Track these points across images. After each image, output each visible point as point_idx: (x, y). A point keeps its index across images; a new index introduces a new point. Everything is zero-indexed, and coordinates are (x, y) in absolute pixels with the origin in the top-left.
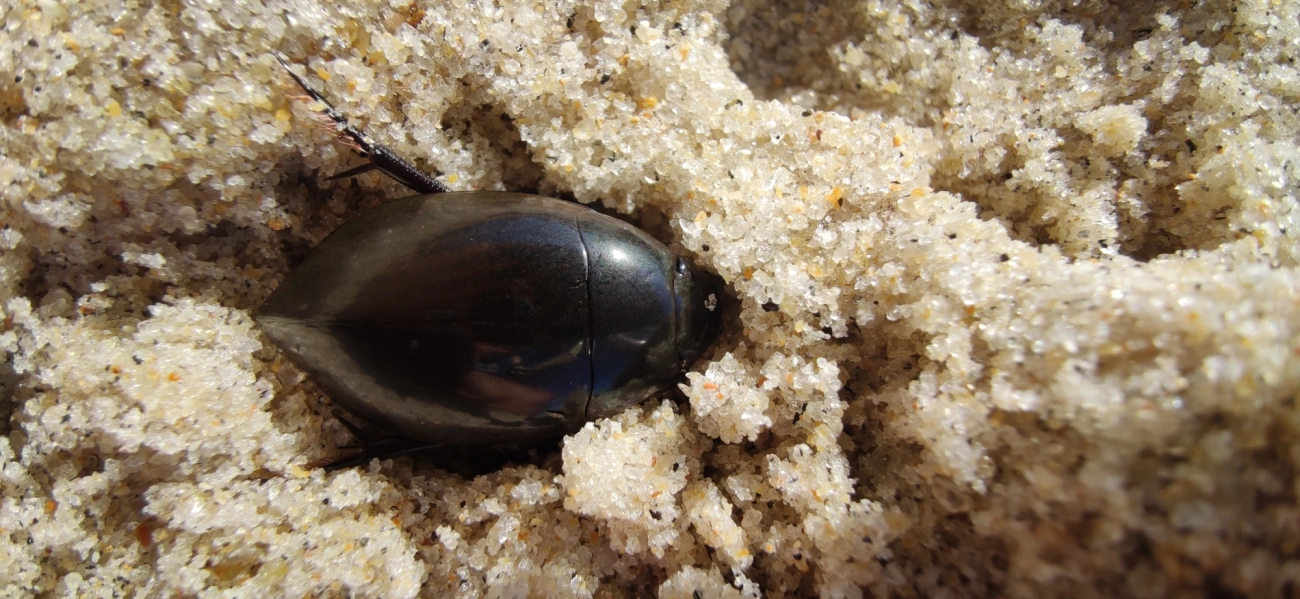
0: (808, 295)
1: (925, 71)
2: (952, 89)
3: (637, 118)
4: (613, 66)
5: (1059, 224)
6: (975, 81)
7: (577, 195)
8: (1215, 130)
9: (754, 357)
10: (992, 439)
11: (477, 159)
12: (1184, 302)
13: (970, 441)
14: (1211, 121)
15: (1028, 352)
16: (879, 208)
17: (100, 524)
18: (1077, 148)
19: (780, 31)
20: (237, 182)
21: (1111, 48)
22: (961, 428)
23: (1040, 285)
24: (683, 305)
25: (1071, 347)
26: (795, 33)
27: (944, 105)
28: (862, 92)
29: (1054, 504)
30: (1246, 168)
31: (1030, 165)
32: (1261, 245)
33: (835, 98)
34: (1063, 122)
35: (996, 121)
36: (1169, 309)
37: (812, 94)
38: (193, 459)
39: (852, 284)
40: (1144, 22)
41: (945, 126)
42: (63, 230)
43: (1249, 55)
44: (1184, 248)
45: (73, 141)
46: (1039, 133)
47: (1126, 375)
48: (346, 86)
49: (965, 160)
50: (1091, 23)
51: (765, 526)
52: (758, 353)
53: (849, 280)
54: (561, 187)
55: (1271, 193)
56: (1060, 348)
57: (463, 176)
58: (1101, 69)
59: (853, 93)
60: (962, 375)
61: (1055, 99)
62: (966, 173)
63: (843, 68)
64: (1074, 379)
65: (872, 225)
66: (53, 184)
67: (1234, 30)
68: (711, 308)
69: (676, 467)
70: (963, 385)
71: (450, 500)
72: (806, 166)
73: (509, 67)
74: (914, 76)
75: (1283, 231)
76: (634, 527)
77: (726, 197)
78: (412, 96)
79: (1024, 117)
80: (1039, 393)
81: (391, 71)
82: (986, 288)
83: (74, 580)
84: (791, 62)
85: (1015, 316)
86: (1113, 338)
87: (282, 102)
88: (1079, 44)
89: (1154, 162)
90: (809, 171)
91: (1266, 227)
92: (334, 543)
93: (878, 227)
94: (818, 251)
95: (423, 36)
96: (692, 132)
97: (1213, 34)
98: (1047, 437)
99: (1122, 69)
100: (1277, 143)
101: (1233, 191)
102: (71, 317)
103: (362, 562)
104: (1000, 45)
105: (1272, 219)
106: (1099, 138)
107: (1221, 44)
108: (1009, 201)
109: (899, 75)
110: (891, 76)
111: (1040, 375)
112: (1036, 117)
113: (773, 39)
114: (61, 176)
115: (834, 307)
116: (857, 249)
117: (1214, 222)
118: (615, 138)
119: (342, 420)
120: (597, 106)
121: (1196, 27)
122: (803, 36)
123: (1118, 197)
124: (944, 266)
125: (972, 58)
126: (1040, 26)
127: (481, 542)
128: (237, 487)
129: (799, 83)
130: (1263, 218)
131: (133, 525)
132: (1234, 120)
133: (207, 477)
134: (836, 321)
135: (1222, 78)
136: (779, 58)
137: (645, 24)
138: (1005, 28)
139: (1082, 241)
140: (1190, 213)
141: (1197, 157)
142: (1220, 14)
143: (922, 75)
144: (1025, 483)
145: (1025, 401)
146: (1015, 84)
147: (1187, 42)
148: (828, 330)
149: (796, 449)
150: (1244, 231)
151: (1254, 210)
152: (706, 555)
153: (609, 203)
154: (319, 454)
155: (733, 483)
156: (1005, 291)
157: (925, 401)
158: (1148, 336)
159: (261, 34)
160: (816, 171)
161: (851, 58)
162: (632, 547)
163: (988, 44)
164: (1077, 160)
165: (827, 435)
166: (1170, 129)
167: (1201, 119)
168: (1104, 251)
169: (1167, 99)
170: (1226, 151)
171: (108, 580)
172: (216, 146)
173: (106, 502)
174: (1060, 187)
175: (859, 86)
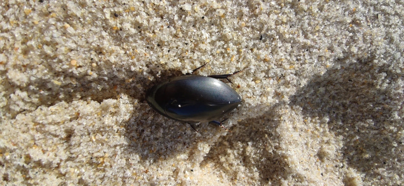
1: (234, 168)
74: (232, 168)
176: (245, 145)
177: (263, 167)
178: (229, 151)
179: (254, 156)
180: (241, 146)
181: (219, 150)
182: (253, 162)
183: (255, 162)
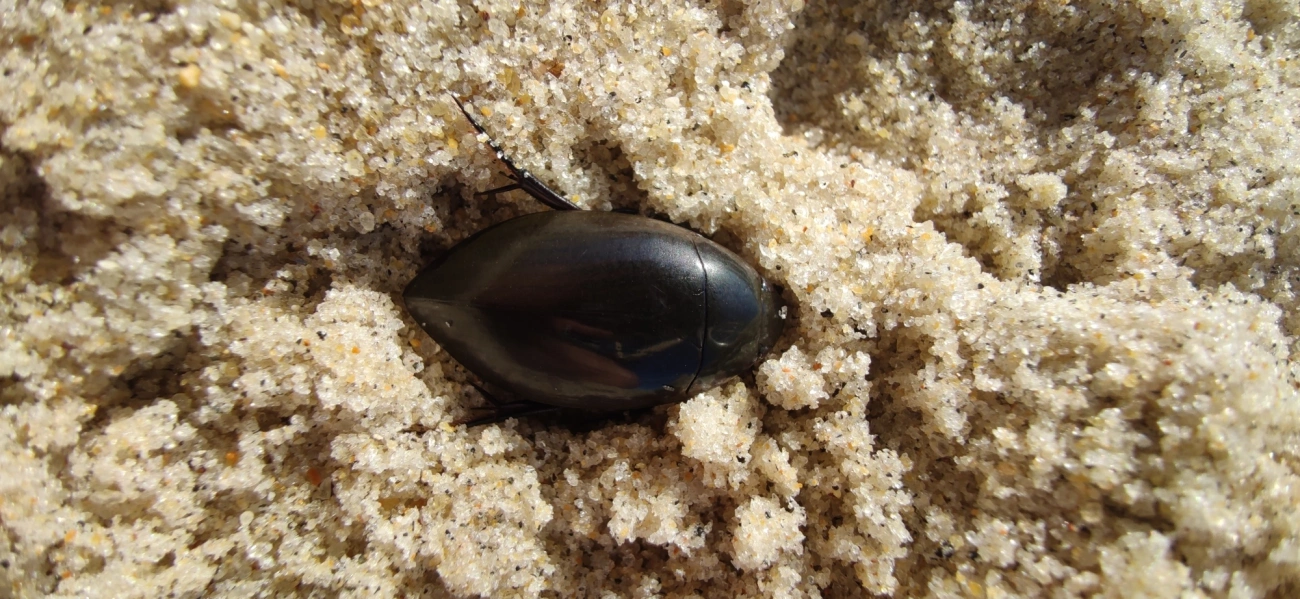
0: (856, 308)
1: (909, 124)
2: (930, 142)
3: (721, 160)
4: (705, 119)
5: (1003, 255)
6: (946, 138)
7: (672, 218)
8: (1112, 198)
9: (810, 350)
10: (971, 408)
11: (593, 184)
12: (1094, 326)
13: (958, 411)
14: (1111, 192)
15: (997, 352)
16: (899, 245)
17: (279, 469)
18: (1018, 201)
19: (797, 75)
20: (410, 194)
21: (1043, 125)
22: (954, 402)
23: (1002, 307)
24: (767, 310)
25: (1026, 352)
26: (809, 79)
27: (923, 154)
28: (859, 134)
29: (1010, 450)
30: (1133, 229)
31: (987, 211)
32: (1139, 285)
33: (838, 136)
34: (1009, 180)
35: (962, 172)
36: (1085, 330)
37: (821, 132)
38: (371, 416)
39: (883, 300)
40: (1069, 109)
41: (925, 171)
42: (264, 228)
43: (1144, 141)
44: (1083, 280)
45: (286, 156)
46: (992, 187)
47: (1055, 371)
48: (504, 123)
49: (940, 201)
50: (1030, 103)
51: (809, 468)
52: (811, 345)
53: (880, 298)
54: (658, 209)
55: (1147, 247)
56: (1018, 351)
57: (584, 196)
58: (1035, 141)
59: (852, 133)
60: (953, 366)
61: (1004, 161)
62: (939, 210)
63: (845, 112)
64: (1028, 372)
65: (894, 258)
66: (262, 189)
67: (1136, 123)
68: (784, 316)
69: (750, 425)
70: (954, 373)
71: (575, 449)
72: (844, 208)
73: (630, 115)
74: (900, 126)
75: (1155, 274)
76: (721, 467)
77: (791, 230)
78: (552, 132)
79: (982, 172)
80: (1003, 380)
81: (537, 111)
82: (971, 308)
83: (247, 518)
84: (802, 102)
85: (988, 328)
86: (1050, 347)
87: (453, 133)
88: (1022, 120)
89: (1067, 217)
90: (847, 211)
91: (1143, 271)
92: (485, 481)
93: (900, 259)
94: (858, 275)
95: (562, 84)
96: (760, 174)
97: (1119, 125)
98: (1004, 408)
99: (1052, 145)
100: (1157, 211)
101: (1122, 244)
102: (252, 297)
103: (513, 495)
104: (964, 110)
105: (1148, 267)
106: (1034, 197)
107: (1124, 133)
108: (969, 234)
109: (889, 124)
110: (883, 124)
111: (1004, 369)
112: (990, 173)
113: (791, 82)
114: (268, 184)
115: (869, 316)
116: (886, 276)
117: (1106, 263)
118: (703, 175)
119: (476, 387)
120: (692, 147)
121: (1108, 119)
122: (815, 82)
123: (1042, 239)
124: (947, 293)
125: (945, 119)
126: (994, 100)
127: (596, 481)
128: (403, 437)
129: (810, 120)
130: (1142, 266)
131: (305, 468)
132: (1128, 191)
133: (379, 430)
134: (870, 325)
135: (1124, 160)
136: (794, 97)
137: (726, 84)
138: (970, 98)
139: (1017, 270)
140: (1089, 254)
141: (1097, 216)
142: (1128, 110)
143: (907, 126)
144: (992, 438)
145: (995, 385)
146: (975, 143)
147: (1101, 130)
148: (864, 332)
149: (838, 414)
150: (1127, 273)
151: (1136, 260)
152: (767, 488)
153: (695, 225)
154: (462, 413)
155: (786, 437)
156: (981, 309)
157: (929, 383)
158: (1071, 345)
159: (441, 77)
160: (854, 214)
161: (852, 105)
162: (719, 483)
163: (957, 109)
164: (1017, 209)
165: (858, 405)
166: (1080, 192)
167: (1103, 189)
168: (1030, 277)
169: (1081, 171)
170: (1120, 215)
171: (282, 514)
172: (400, 166)
173: (284, 450)
174: (1006, 231)
175: (857, 129)
176: (938, 23)
177: (1036, 83)
178: (875, 67)
179: (988, 53)
180: (924, 31)
181: (830, 76)
182: (986, 79)
183: (997, 79)
